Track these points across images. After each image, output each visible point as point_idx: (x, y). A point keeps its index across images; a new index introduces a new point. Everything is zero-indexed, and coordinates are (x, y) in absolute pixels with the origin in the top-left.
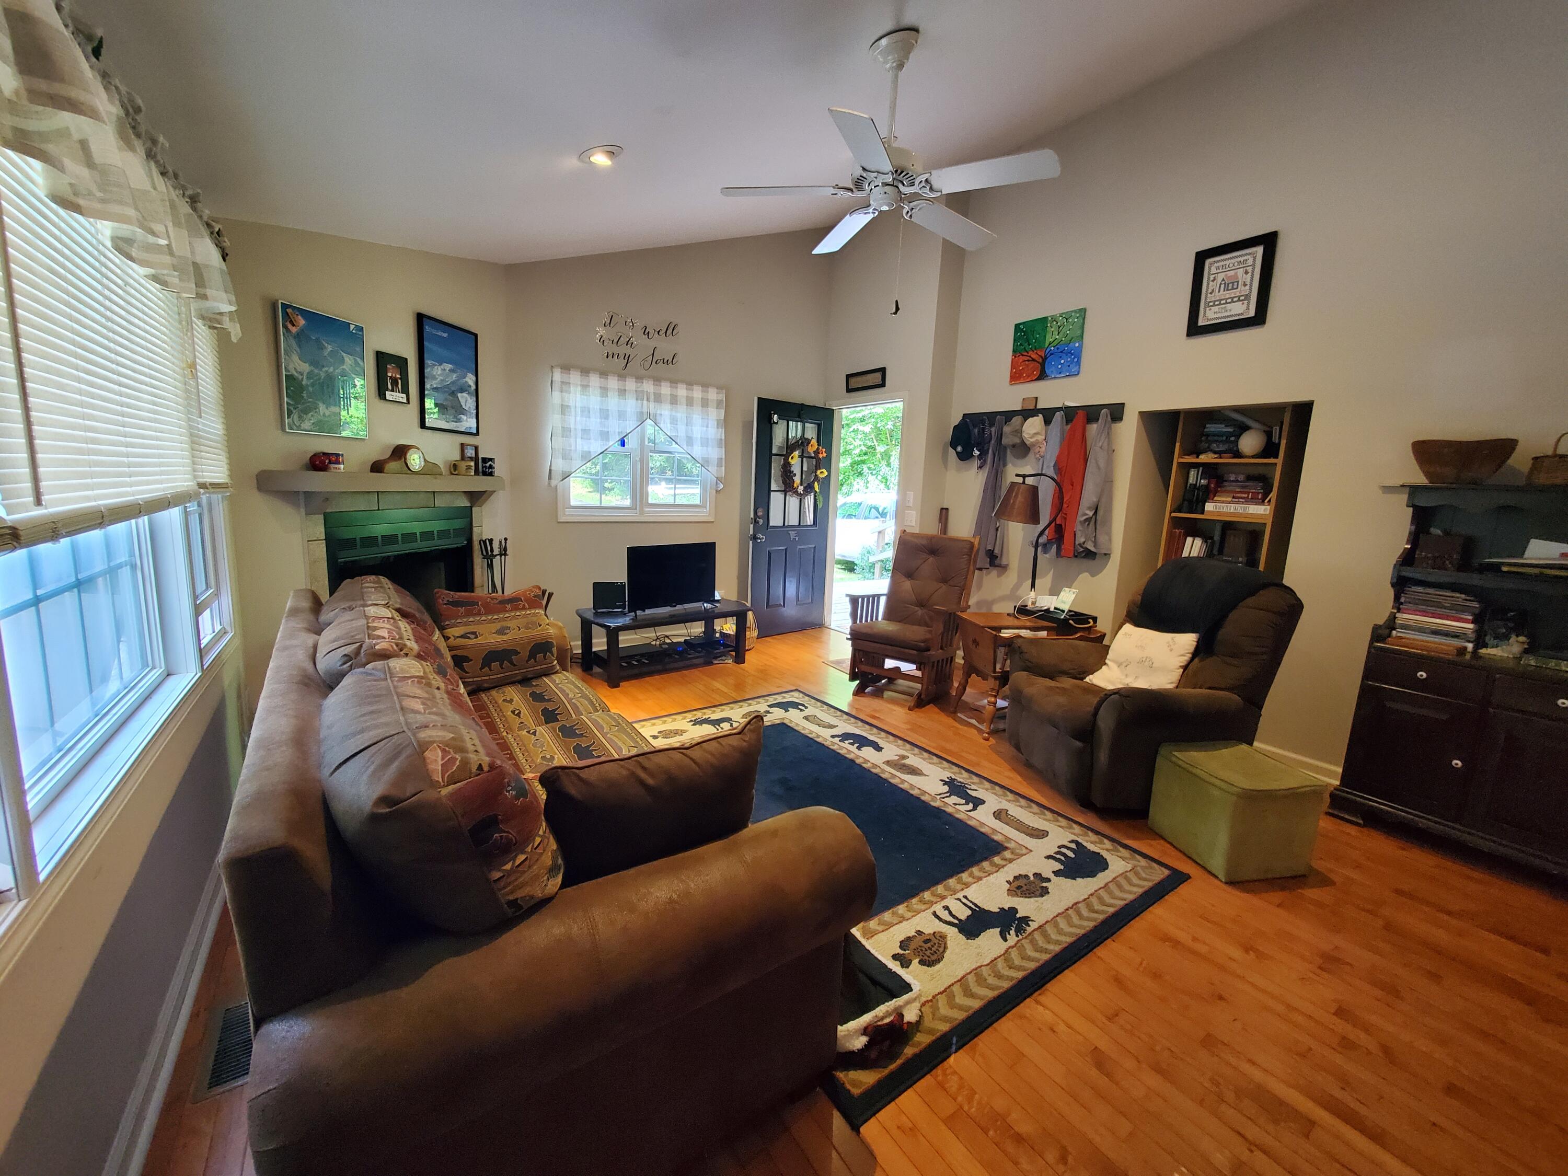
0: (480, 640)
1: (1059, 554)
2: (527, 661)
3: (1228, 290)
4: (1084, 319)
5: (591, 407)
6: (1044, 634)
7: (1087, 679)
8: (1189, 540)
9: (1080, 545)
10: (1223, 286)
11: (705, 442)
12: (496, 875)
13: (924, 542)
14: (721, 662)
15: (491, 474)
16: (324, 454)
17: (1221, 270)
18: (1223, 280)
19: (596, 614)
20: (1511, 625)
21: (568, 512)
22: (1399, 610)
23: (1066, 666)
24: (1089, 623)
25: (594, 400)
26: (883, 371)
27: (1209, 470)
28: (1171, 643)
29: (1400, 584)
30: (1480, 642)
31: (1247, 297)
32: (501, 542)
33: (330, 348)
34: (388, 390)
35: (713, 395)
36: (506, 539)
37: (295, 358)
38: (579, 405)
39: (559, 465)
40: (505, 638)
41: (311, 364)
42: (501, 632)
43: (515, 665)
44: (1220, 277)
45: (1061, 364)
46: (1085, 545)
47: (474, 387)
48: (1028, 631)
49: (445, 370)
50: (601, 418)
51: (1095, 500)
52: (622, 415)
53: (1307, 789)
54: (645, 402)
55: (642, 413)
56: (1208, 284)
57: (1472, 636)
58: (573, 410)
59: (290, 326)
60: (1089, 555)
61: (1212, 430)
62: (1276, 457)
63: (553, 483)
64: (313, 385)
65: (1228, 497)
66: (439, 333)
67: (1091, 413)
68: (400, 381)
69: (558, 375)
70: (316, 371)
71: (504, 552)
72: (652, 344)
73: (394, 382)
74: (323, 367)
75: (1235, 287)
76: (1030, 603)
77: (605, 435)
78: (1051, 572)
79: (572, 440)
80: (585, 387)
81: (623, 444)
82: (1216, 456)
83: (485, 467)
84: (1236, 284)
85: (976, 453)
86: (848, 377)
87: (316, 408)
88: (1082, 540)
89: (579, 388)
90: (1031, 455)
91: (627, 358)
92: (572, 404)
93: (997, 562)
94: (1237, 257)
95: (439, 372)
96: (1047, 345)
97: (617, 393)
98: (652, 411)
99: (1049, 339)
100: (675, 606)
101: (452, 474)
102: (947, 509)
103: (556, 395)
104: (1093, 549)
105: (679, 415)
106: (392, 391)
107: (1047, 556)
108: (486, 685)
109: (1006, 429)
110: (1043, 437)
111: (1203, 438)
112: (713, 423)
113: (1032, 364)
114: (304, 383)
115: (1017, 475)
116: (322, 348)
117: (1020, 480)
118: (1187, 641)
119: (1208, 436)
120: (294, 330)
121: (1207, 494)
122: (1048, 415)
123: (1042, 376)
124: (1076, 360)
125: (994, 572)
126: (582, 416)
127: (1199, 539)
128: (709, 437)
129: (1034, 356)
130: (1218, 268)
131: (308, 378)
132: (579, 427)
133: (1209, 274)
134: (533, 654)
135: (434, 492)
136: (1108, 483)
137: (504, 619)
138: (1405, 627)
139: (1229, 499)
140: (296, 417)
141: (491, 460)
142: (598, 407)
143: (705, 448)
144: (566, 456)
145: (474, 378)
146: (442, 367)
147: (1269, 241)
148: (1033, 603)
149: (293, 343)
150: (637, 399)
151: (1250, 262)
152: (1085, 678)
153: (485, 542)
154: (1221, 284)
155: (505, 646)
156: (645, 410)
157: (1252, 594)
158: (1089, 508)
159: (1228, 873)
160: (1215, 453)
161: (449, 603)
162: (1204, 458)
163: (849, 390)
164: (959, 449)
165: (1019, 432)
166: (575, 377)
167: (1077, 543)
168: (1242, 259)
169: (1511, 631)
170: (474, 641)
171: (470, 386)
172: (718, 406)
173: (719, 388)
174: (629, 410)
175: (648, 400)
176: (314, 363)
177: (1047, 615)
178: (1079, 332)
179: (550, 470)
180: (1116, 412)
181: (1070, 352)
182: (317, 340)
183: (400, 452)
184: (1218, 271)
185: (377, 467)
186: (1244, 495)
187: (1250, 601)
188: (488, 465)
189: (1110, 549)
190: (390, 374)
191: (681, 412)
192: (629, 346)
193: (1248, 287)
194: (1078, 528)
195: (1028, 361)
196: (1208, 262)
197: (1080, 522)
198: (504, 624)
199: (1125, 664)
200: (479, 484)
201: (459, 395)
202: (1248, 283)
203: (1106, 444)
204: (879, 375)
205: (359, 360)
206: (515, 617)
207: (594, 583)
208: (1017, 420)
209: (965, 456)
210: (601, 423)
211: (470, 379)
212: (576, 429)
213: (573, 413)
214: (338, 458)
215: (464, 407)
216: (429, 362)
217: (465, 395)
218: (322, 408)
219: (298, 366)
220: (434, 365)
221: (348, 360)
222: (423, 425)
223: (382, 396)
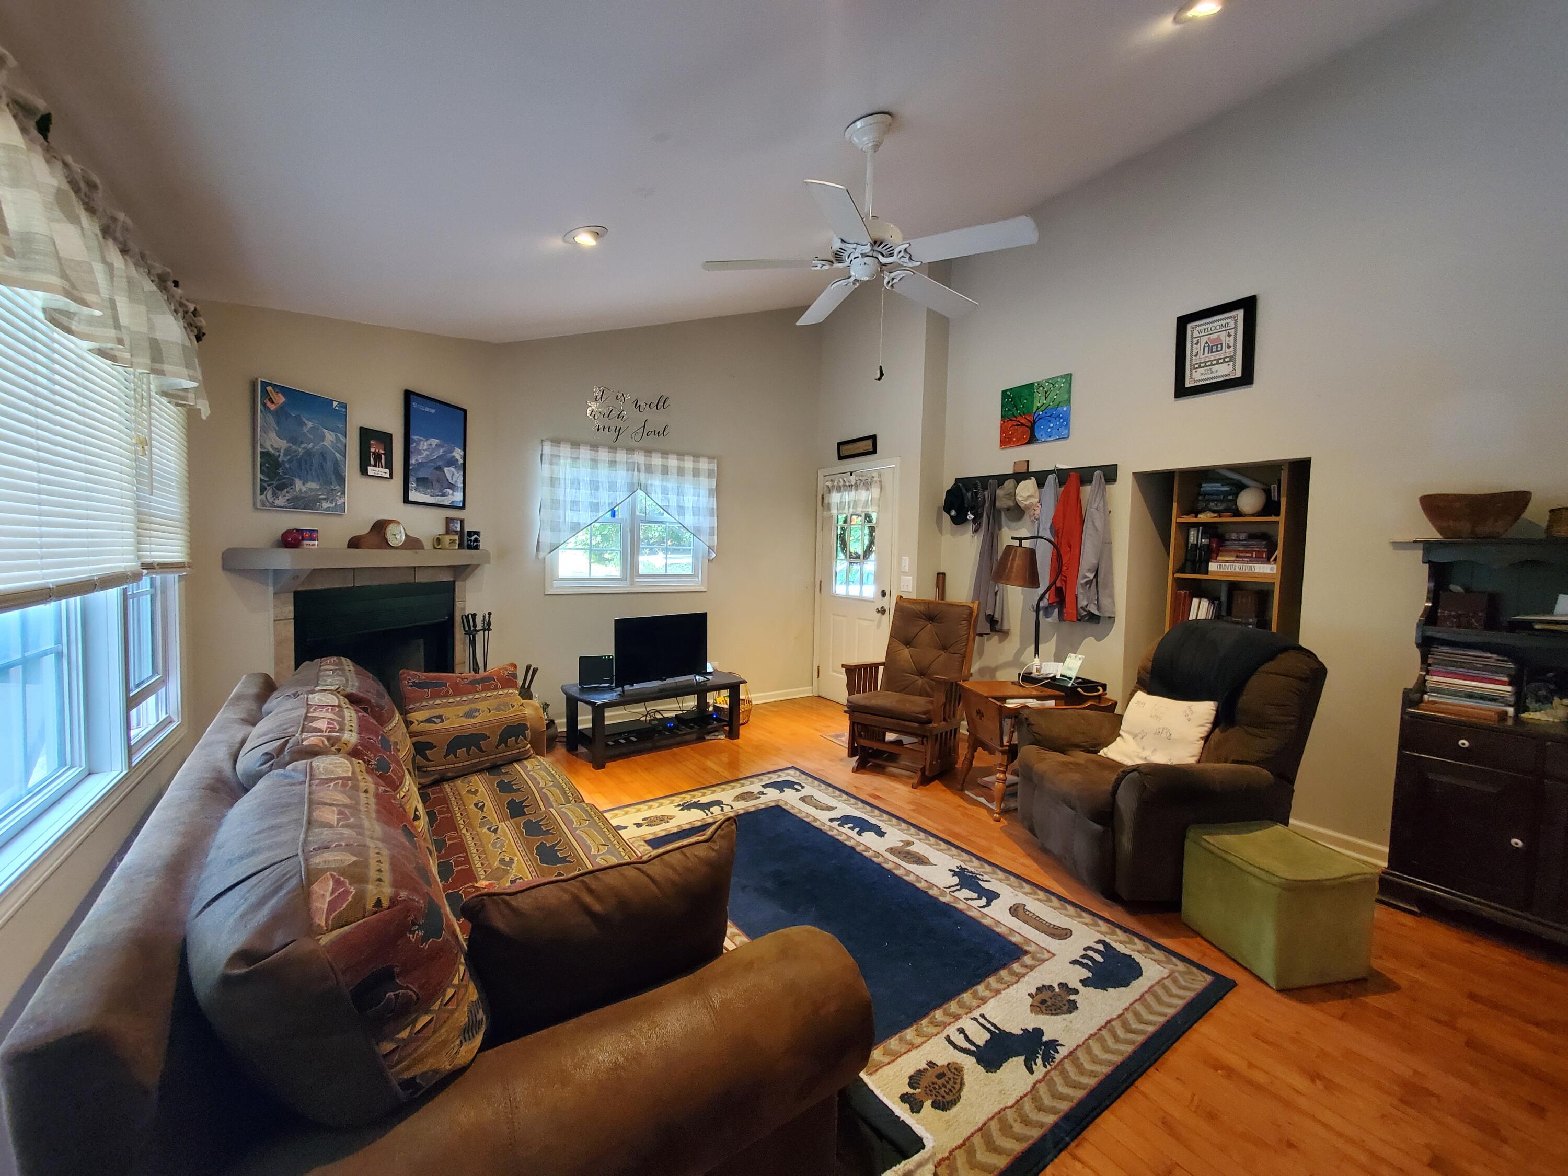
0: (446, 724)
1: (1061, 618)
2: (499, 745)
3: (1212, 352)
4: (1070, 384)
5: (581, 479)
6: (1051, 703)
7: (1101, 753)
8: (1195, 601)
9: (1082, 608)
10: (1207, 349)
11: (696, 512)
12: (388, 1047)
13: (921, 608)
14: (713, 738)
15: (476, 548)
16: (297, 530)
17: (1203, 334)
18: (1207, 343)
19: (582, 690)
20: (1552, 687)
21: (556, 584)
22: (1428, 673)
23: (1079, 739)
24: (1099, 690)
25: (584, 472)
26: (873, 438)
27: (1209, 529)
28: (1188, 712)
29: (1426, 644)
30: (1521, 706)
31: (1232, 358)
32: (484, 617)
33: (310, 424)
34: (370, 465)
35: (705, 465)
36: (490, 614)
37: (273, 435)
38: (569, 476)
39: (548, 538)
40: (473, 721)
41: (289, 441)
42: (469, 715)
43: (483, 751)
44: (1204, 339)
45: (1050, 428)
46: (1088, 609)
47: (461, 461)
48: (1035, 700)
49: (431, 445)
50: (591, 489)
51: (1095, 562)
52: (612, 487)
53: (1358, 877)
54: (636, 473)
55: (632, 484)
56: (1192, 347)
57: (1512, 699)
58: (562, 482)
59: (269, 404)
60: (1093, 618)
61: (1209, 489)
62: (1278, 514)
63: (541, 555)
64: (290, 461)
65: (1232, 556)
66: (427, 409)
67: (1084, 475)
68: (383, 457)
69: (548, 449)
70: (294, 448)
71: (487, 627)
72: (644, 416)
73: (378, 457)
74: (302, 443)
75: (1219, 349)
76: (1034, 671)
77: (595, 507)
78: (1055, 637)
79: (561, 512)
80: (575, 459)
81: (614, 515)
82: (1216, 515)
83: (470, 541)
84: (1220, 346)
85: (971, 516)
86: (839, 444)
87: (292, 483)
88: (1085, 603)
89: (569, 461)
90: (1026, 517)
91: (619, 431)
92: (561, 476)
93: (998, 627)
94: (1218, 320)
95: (425, 447)
96: (1035, 409)
97: (607, 465)
98: (643, 481)
99: (1037, 404)
100: (665, 680)
101: (435, 548)
102: (944, 574)
103: (546, 466)
104: (1096, 613)
105: (670, 485)
106: (375, 466)
107: (1049, 620)
108: (450, 774)
109: (1000, 492)
110: (1037, 500)
111: (1200, 498)
112: (704, 492)
113: (1021, 429)
114: (280, 459)
115: (1013, 538)
116: (302, 424)
117: (1016, 543)
118: (1206, 710)
119: (1205, 495)
120: (273, 407)
121: (1209, 554)
122: (1041, 478)
123: (1032, 440)
124: (1065, 423)
125: (996, 638)
126: (571, 488)
127: (1206, 600)
128: (701, 506)
129: (1023, 421)
130: (1200, 332)
131: (285, 455)
132: (569, 499)
133: (1192, 338)
134: (503, 739)
135: (415, 567)
136: (1106, 545)
137: (472, 701)
138: (1435, 690)
139: (1233, 559)
140: (269, 493)
141: (478, 533)
142: (588, 479)
143: (697, 517)
144: (555, 528)
145: (462, 453)
146: (428, 442)
147: (1249, 305)
148: (1038, 670)
149: (271, 419)
150: (628, 470)
151: (1232, 325)
152: (1099, 751)
153: (467, 617)
154: (1204, 347)
155: (473, 731)
156: (636, 481)
157: (1272, 657)
158: (1089, 570)
159: (1279, 978)
160: (1214, 512)
161: (415, 685)
162: (1203, 517)
163: (841, 458)
164: (953, 513)
165: (1012, 495)
166: (565, 450)
167: (1079, 606)
168: (1223, 322)
169: (1553, 693)
170: (439, 726)
171: (457, 460)
172: (710, 474)
173: (711, 458)
174: (619, 481)
175: (639, 471)
176: (293, 440)
177: (1052, 682)
178: (1066, 397)
179: (538, 542)
180: (1110, 473)
181: (1058, 416)
182: (298, 418)
183: (380, 527)
184: (1201, 335)
185: (354, 543)
186: (1248, 555)
187: (1269, 666)
188: (473, 538)
189: (1114, 613)
190: (372, 450)
191: (672, 483)
192: (620, 419)
193: (1232, 349)
194: (1080, 591)
195: (1017, 425)
196: (1189, 326)
197: (1082, 584)
198: (474, 706)
199: (1140, 736)
200: (464, 557)
201: (446, 469)
202: (1232, 345)
203: (1101, 504)
204: (870, 442)
205: (338, 436)
206: (485, 699)
207: (580, 658)
208: (1009, 484)
209: (959, 520)
210: (591, 494)
211: (458, 454)
212: (565, 501)
213: (563, 485)
214: (312, 535)
215: (450, 481)
216: (415, 437)
217: (452, 469)
218: (298, 484)
219: (275, 442)
220: (421, 440)
221: (329, 436)
222: (406, 500)
223: (364, 471)
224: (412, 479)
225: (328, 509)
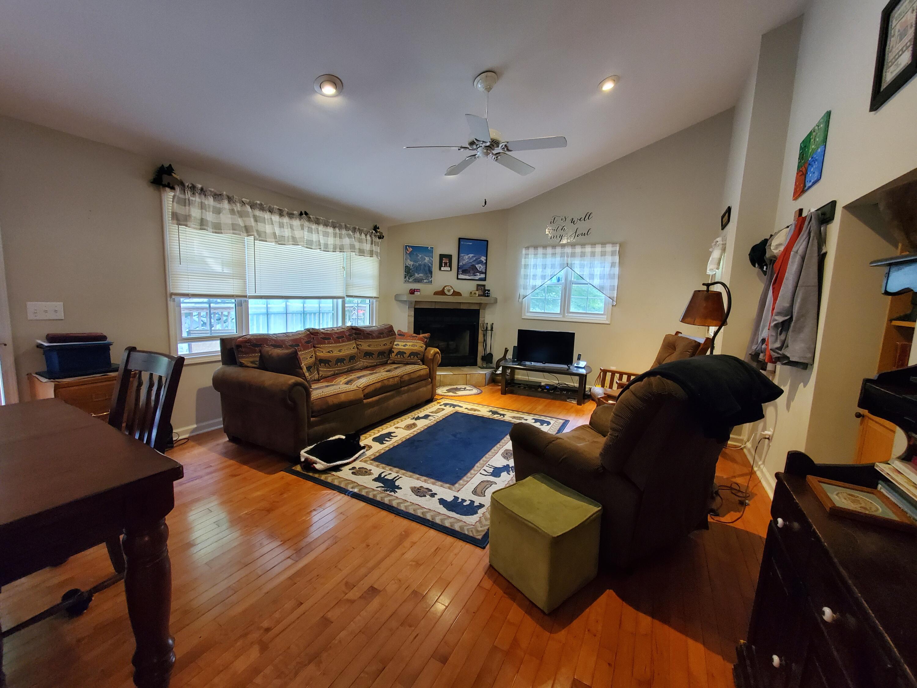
4: (829, 120)
5: (538, 264)
11: (602, 277)
15: (488, 296)
16: (415, 289)
21: (529, 314)
25: (540, 261)
26: (730, 210)
32: (491, 325)
33: (420, 256)
34: (442, 267)
35: (609, 248)
36: (493, 324)
37: (409, 261)
38: (532, 263)
39: (522, 292)
41: (414, 262)
47: (485, 262)
49: (470, 257)
50: (542, 269)
52: (553, 266)
54: (566, 258)
55: (563, 264)
58: (529, 266)
59: (407, 251)
63: (521, 299)
64: (414, 268)
66: (469, 243)
68: (448, 263)
69: (524, 252)
70: (415, 264)
71: (492, 329)
72: (575, 227)
73: (446, 264)
74: (418, 262)
77: (543, 277)
79: (528, 280)
80: (536, 255)
83: (485, 293)
85: (764, 268)
86: (722, 218)
87: (413, 275)
88: (777, 346)
89: (533, 256)
91: (562, 237)
92: (529, 264)
95: (467, 258)
96: (809, 156)
97: (551, 255)
98: (569, 262)
99: (810, 150)
100: (545, 364)
101: (470, 296)
103: (523, 259)
104: (789, 356)
105: (586, 263)
106: (445, 267)
112: (610, 265)
114: (411, 268)
115: (704, 284)
116: (418, 256)
120: (409, 252)
123: (803, 189)
126: (533, 269)
128: (605, 273)
129: (803, 170)
131: (412, 266)
132: (532, 274)
135: (460, 303)
140: (407, 278)
141: (489, 291)
142: (541, 264)
143: (603, 280)
144: (526, 288)
145: (485, 258)
146: (468, 256)
149: (408, 256)
150: (561, 257)
153: (484, 324)
155: (403, 351)
156: (566, 262)
158: (779, 314)
163: (722, 229)
164: (757, 266)
166: (531, 251)
171: (483, 261)
172: (613, 253)
173: (614, 244)
174: (557, 263)
175: (568, 257)
179: (519, 293)
180: (829, 211)
182: (417, 254)
183: (444, 288)
184: (897, 21)
185: (436, 293)
190: (444, 261)
191: (587, 261)
192: (563, 230)
197: (772, 327)
200: (484, 300)
204: (728, 214)
205: (431, 258)
210: (542, 271)
211: (483, 259)
212: (530, 275)
213: (529, 268)
214: (418, 290)
215: (479, 270)
216: (462, 255)
217: (480, 265)
218: (416, 275)
219: (410, 263)
220: (464, 256)
221: (427, 259)
222: (458, 279)
223: (440, 269)
224: (460, 270)
225: (426, 282)
